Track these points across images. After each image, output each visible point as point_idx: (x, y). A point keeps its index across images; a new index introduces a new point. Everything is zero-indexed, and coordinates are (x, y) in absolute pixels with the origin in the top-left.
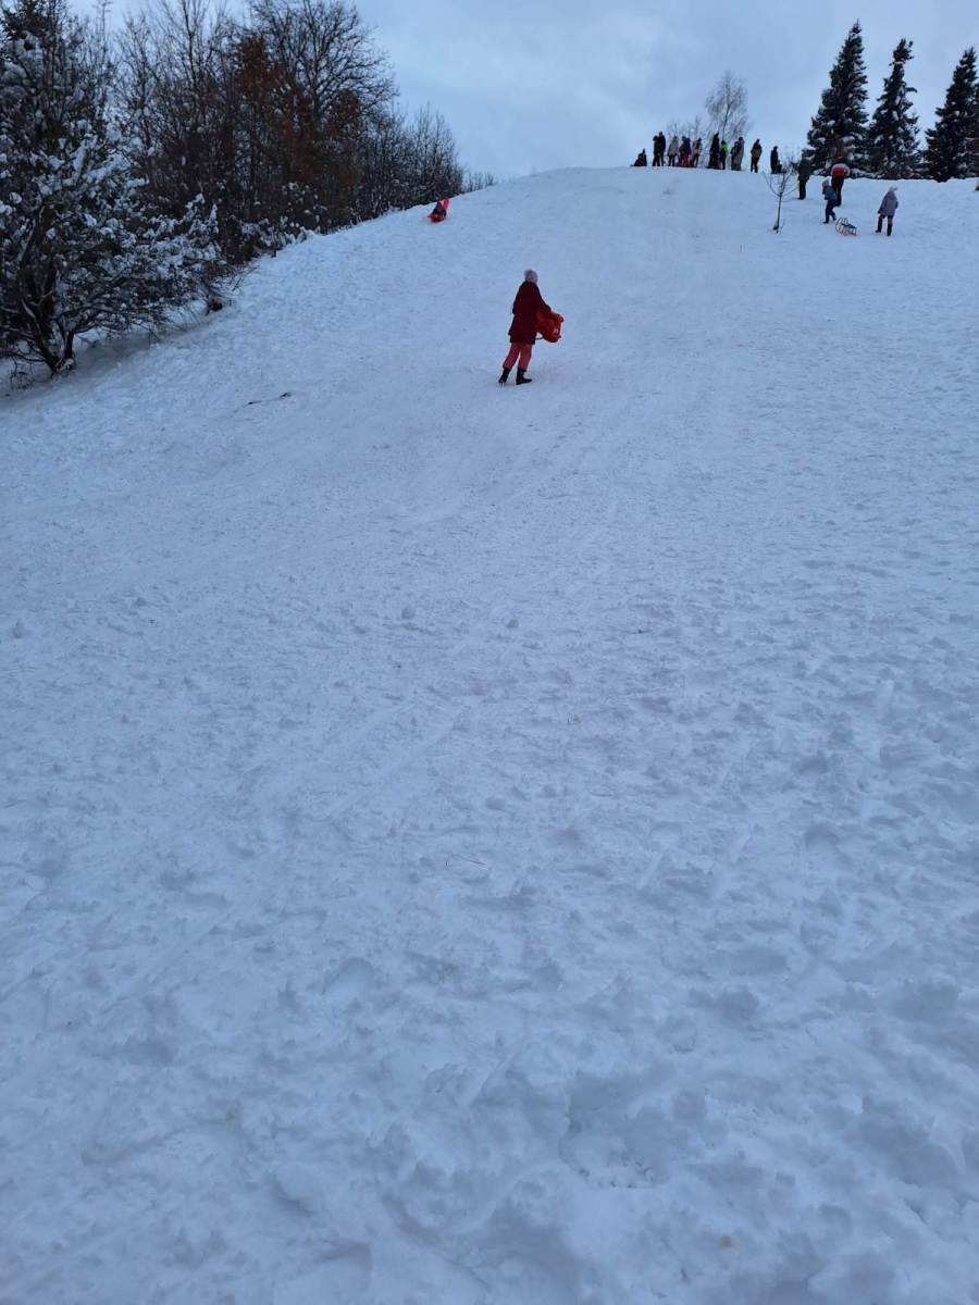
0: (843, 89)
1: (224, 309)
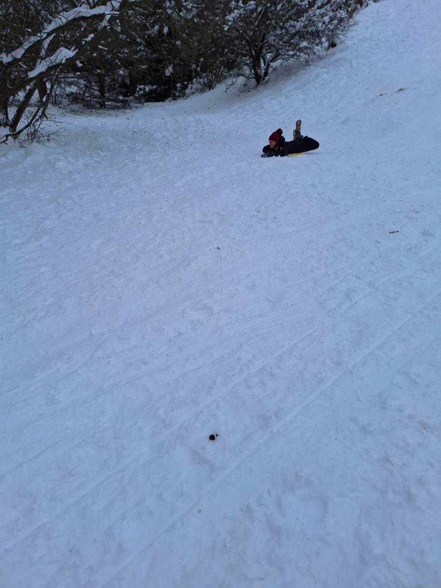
1: (337, 46)
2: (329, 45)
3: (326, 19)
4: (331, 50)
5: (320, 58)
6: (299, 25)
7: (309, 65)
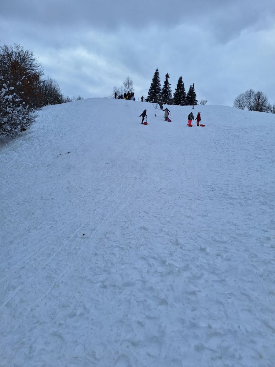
1: (26, 130)
2: (22, 130)
3: (21, 118)
4: (23, 132)
5: (20, 136)
6: (5, 119)
7: (14, 139)
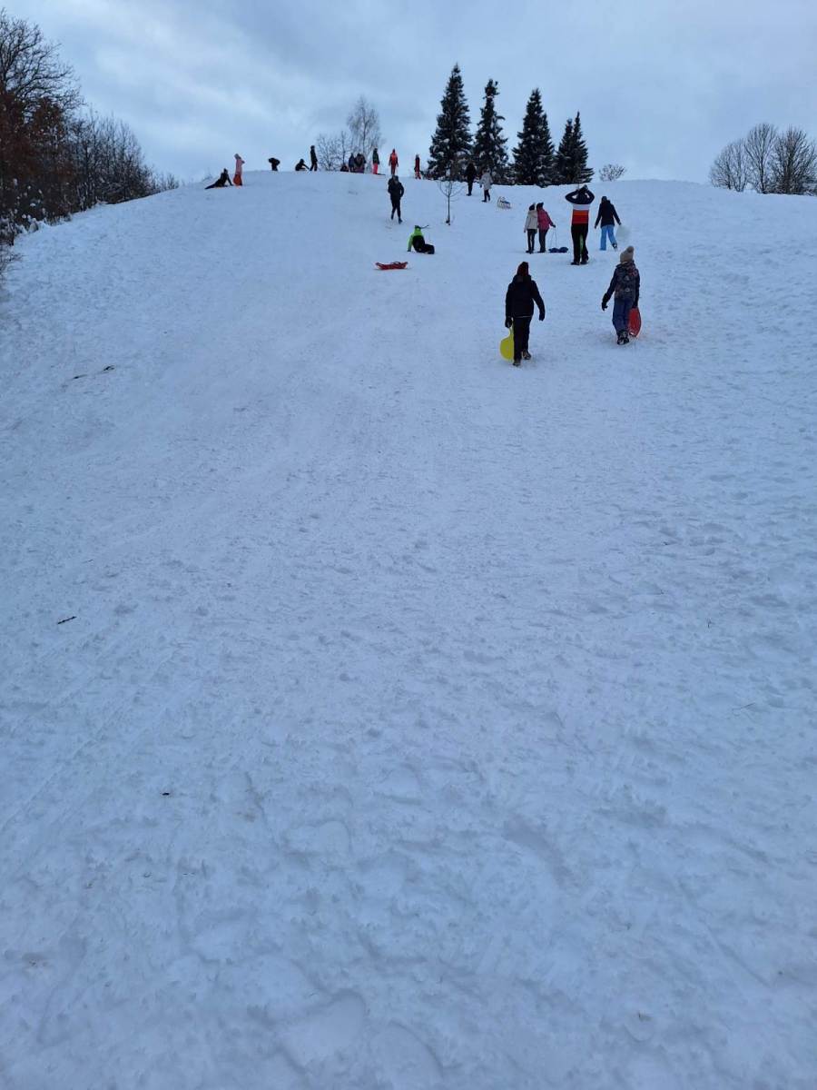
0: (452, 115)
